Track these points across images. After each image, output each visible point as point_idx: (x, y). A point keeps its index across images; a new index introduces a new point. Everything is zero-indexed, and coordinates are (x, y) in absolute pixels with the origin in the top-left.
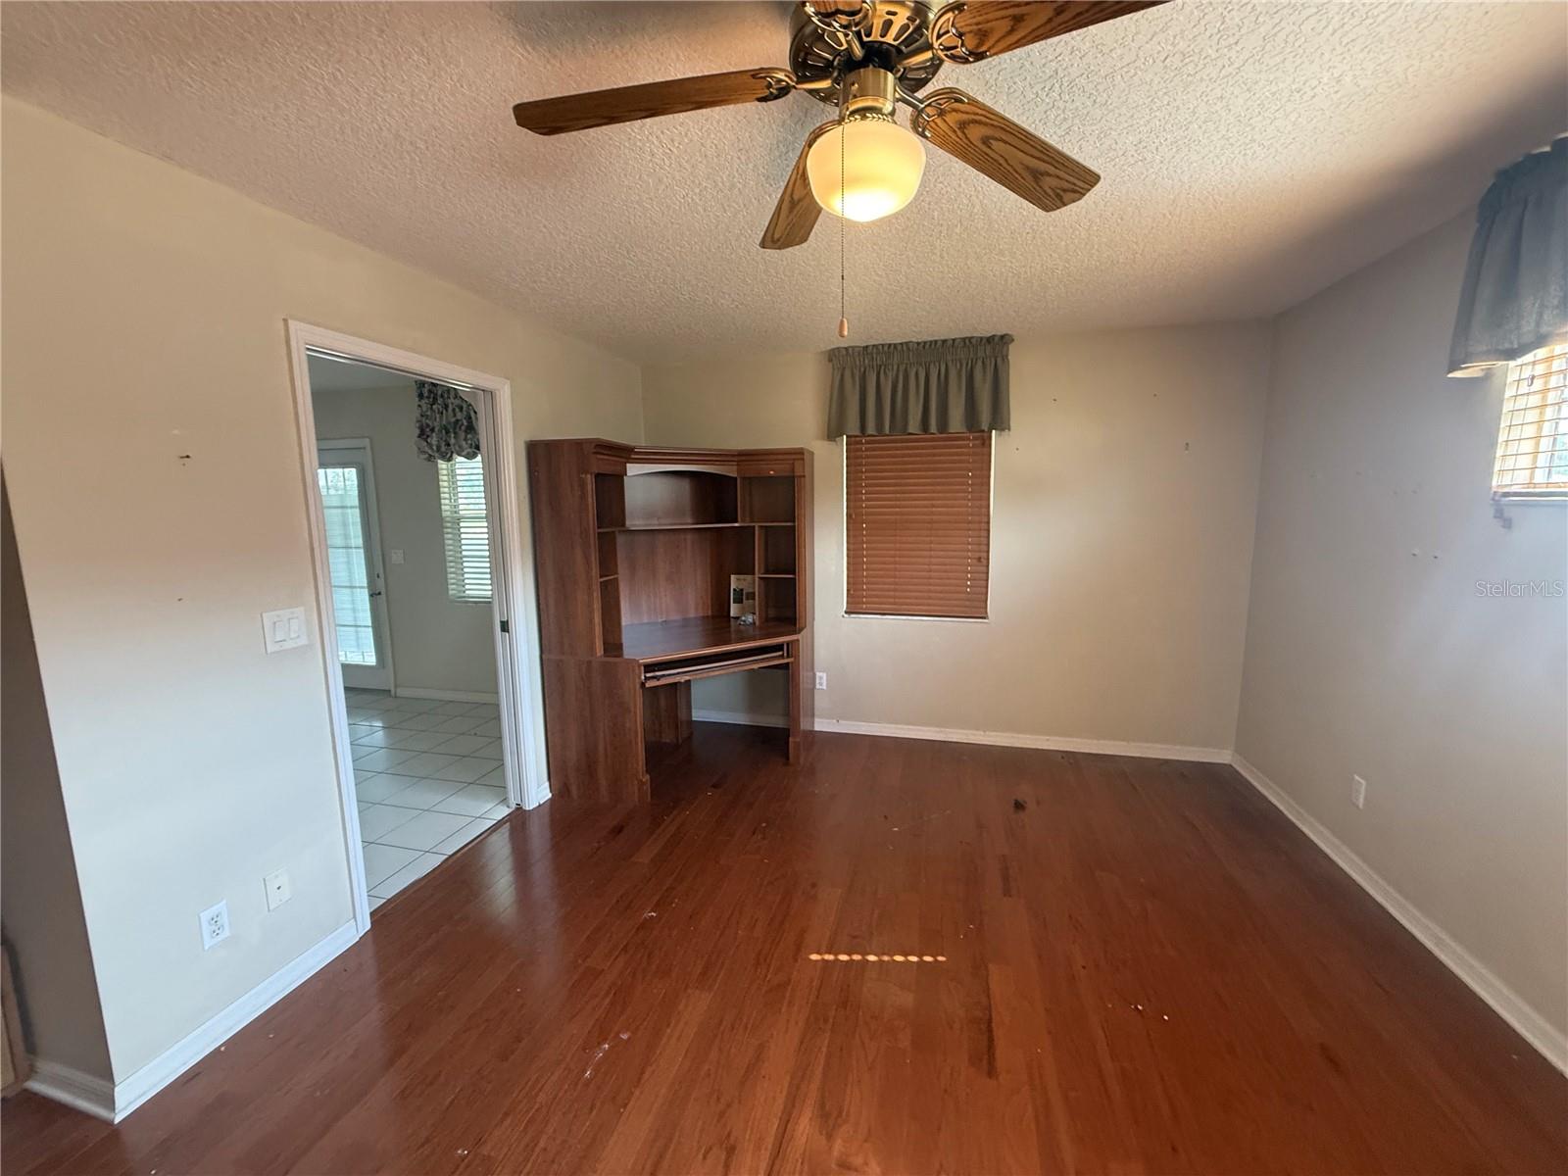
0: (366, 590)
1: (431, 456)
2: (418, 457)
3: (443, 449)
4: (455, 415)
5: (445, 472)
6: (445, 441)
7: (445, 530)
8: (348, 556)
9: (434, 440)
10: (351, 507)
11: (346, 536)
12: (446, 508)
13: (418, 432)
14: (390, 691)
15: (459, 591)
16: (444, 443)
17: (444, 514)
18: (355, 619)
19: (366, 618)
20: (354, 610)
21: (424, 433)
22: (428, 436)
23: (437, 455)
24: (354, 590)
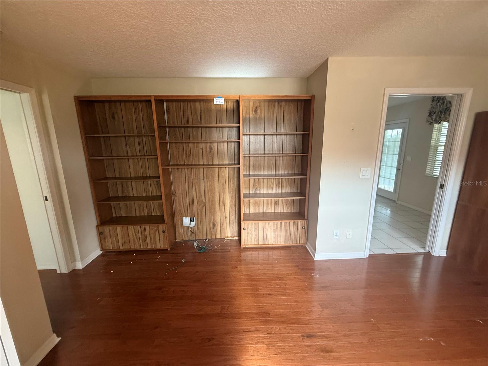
0: (396, 168)
1: (431, 122)
2: (426, 123)
3: (438, 119)
4: (447, 105)
5: (436, 128)
6: (440, 116)
7: (430, 150)
8: (393, 157)
9: (434, 117)
10: (398, 142)
11: (394, 151)
12: (433, 142)
13: (428, 114)
14: (395, 201)
15: (430, 173)
16: (438, 117)
17: (431, 144)
18: (390, 176)
19: (393, 177)
20: (390, 174)
21: (430, 115)
22: (432, 115)
23: (434, 122)
24: (392, 168)
